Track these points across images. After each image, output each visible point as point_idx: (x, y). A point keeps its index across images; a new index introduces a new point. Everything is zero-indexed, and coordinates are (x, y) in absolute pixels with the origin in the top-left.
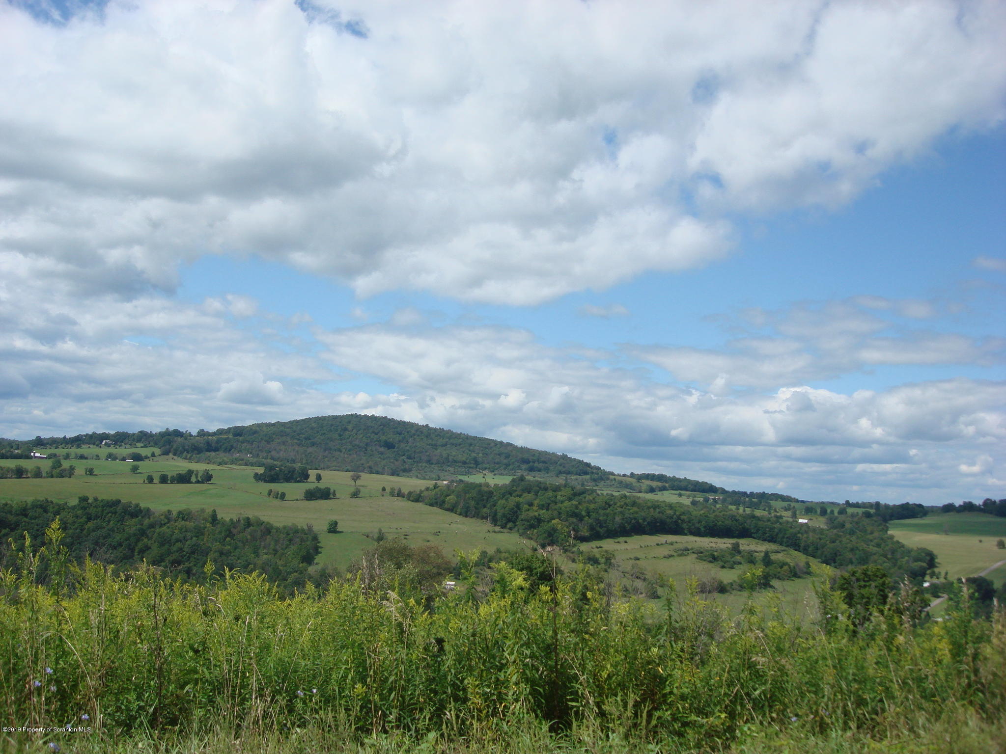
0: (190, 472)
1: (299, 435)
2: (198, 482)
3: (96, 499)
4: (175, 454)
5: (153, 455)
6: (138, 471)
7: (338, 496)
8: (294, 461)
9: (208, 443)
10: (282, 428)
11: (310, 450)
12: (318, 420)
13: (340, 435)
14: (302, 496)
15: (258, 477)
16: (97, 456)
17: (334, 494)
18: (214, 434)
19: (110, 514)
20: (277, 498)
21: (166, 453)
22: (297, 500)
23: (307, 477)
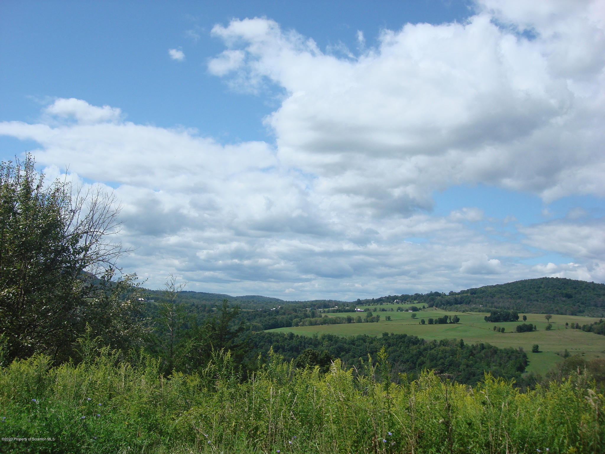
0: (446, 317)
1: (511, 292)
2: (451, 323)
3: (392, 334)
4: (436, 307)
5: (424, 307)
6: (416, 317)
7: (537, 329)
8: (509, 308)
9: (456, 299)
10: (500, 288)
11: (518, 301)
12: (521, 282)
13: (537, 291)
14: (515, 330)
15: (487, 319)
16: (392, 309)
17: (535, 328)
18: (459, 294)
19: (401, 343)
20: (499, 331)
21: (431, 306)
22: (512, 332)
23: (517, 318)
